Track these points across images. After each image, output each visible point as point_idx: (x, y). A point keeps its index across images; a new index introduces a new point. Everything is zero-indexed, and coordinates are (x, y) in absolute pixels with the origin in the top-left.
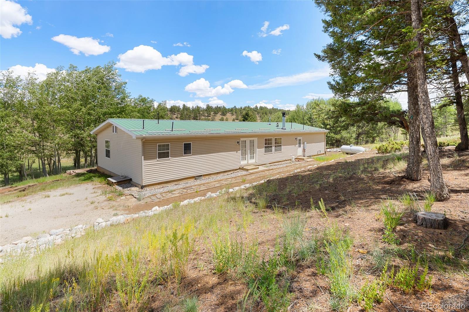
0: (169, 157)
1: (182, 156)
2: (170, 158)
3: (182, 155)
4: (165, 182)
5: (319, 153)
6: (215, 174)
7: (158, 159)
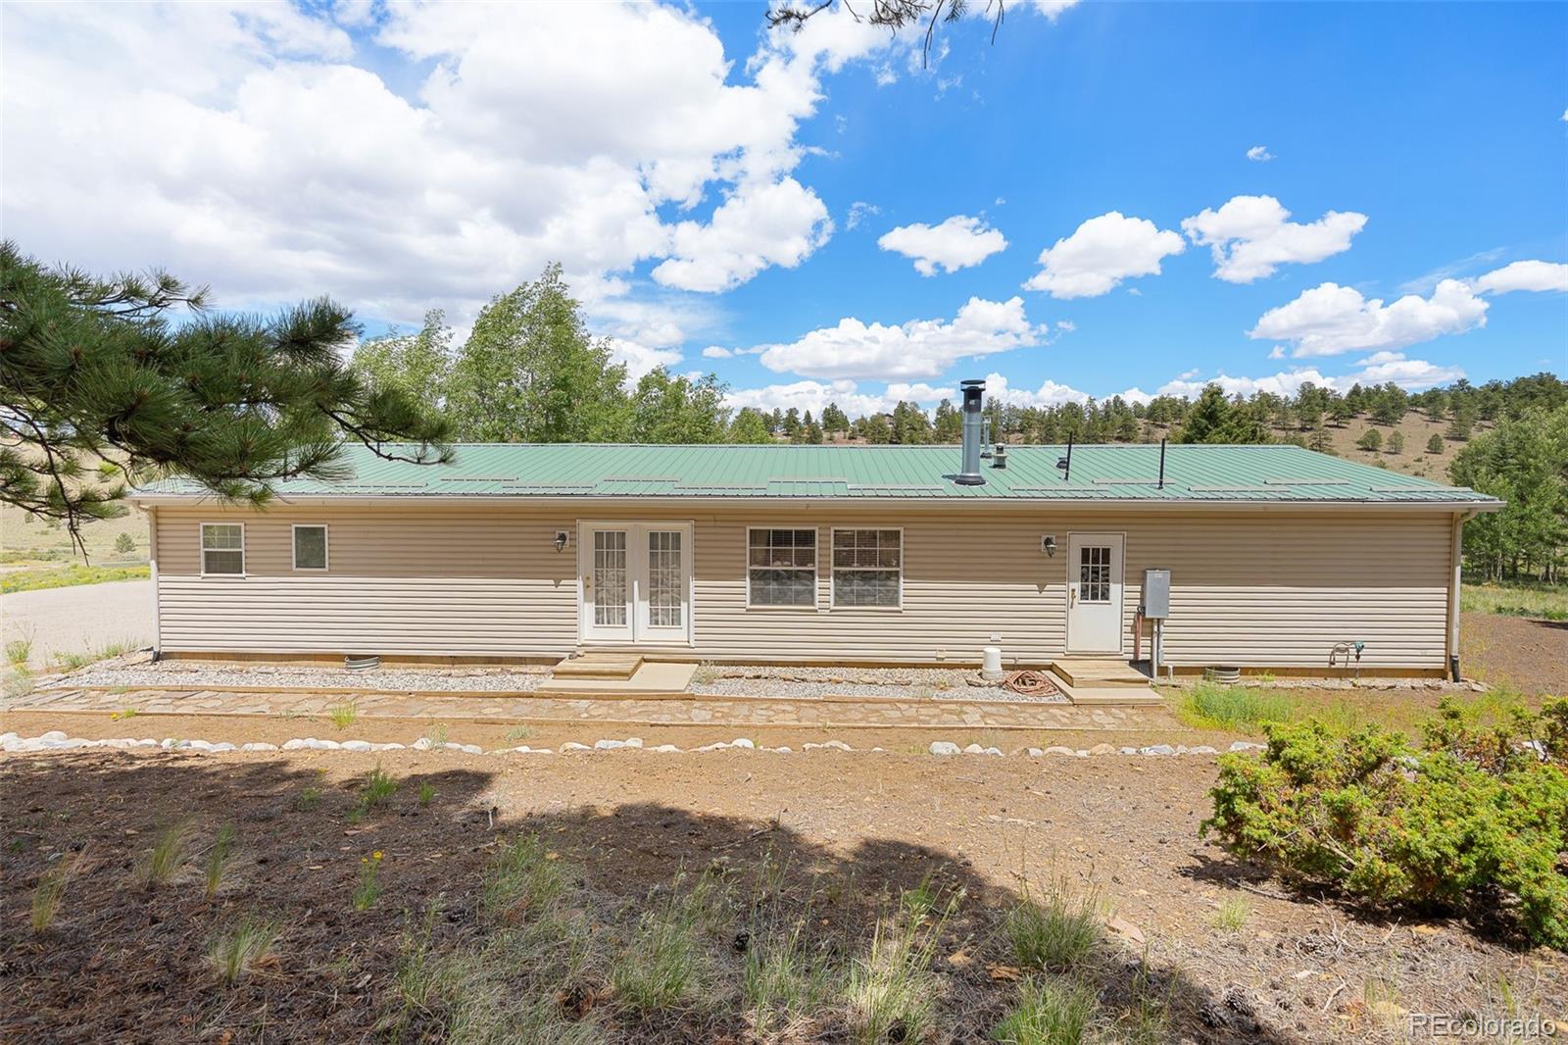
0: (241, 572)
1: (289, 573)
2: (244, 574)
3: (288, 567)
4: (234, 654)
5: (1341, 661)
6: (440, 660)
7: (203, 574)
